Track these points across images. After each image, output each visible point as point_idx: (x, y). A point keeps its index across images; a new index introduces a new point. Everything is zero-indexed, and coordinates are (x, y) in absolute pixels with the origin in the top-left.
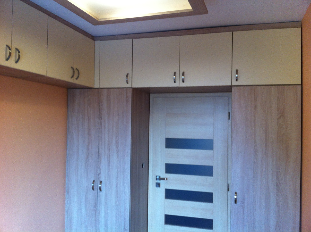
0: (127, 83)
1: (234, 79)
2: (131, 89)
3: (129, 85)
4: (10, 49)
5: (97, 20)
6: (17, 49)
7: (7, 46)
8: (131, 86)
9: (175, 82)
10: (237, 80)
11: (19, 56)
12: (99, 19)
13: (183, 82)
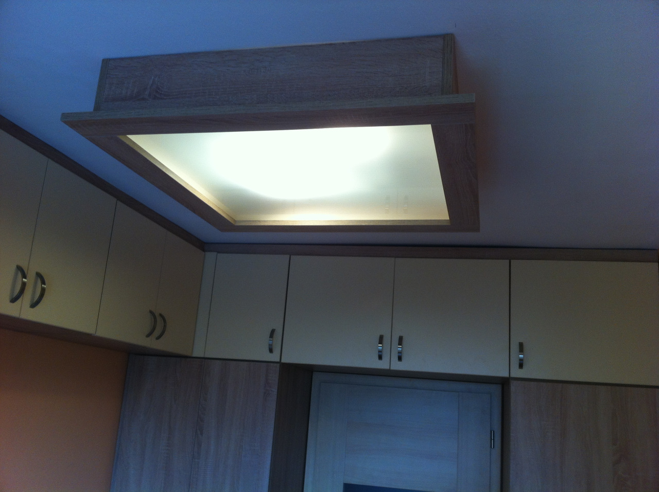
0: (271, 351)
1: (515, 364)
2: (279, 365)
3: (275, 357)
4: (24, 276)
5: (232, 222)
6: (39, 276)
7: (19, 269)
8: (278, 360)
9: (380, 357)
10: (521, 366)
11: (43, 290)
12: (235, 221)
13: (400, 359)
